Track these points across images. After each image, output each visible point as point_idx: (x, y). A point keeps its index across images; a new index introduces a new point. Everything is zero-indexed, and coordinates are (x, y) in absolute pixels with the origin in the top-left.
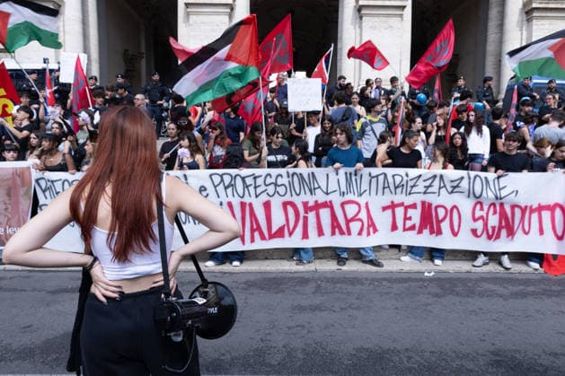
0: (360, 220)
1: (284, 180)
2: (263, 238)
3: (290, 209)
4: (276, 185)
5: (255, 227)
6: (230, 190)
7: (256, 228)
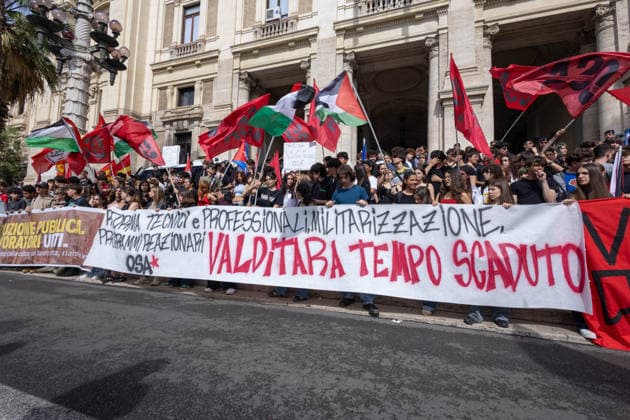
0: (324, 259)
1: (260, 218)
2: (229, 270)
3: (260, 245)
4: (252, 220)
5: (225, 257)
6: (214, 223)
7: (226, 260)
